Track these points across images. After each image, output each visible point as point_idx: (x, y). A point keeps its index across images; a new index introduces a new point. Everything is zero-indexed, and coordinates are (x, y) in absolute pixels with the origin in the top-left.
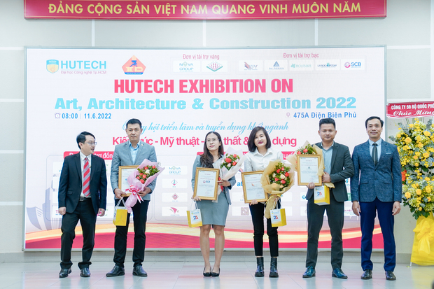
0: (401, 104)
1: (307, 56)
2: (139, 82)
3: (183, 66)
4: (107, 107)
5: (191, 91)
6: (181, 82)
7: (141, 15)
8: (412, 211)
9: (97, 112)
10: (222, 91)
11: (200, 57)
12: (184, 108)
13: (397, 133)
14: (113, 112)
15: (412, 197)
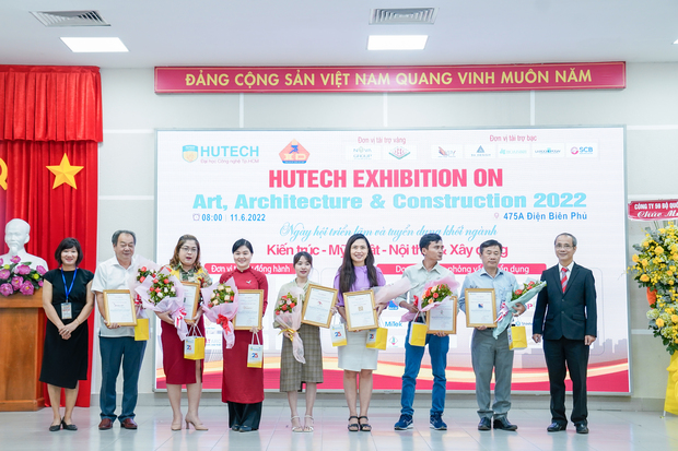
0: (647, 203)
1: (521, 138)
2: (302, 173)
3: (359, 153)
4: (260, 206)
5: (368, 185)
6: (356, 172)
7: (304, 87)
8: (665, 343)
9: (247, 212)
10: (410, 184)
11: (380, 141)
12: (360, 206)
13: (644, 241)
14: (267, 212)
15: (665, 325)
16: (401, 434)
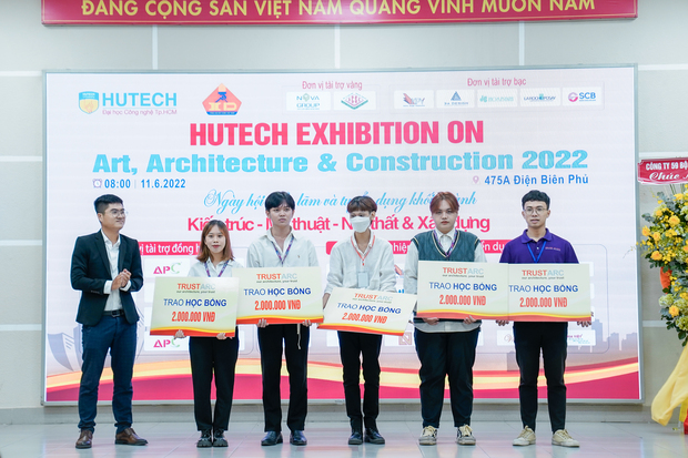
0: (662, 161)
1: (507, 82)
2: (231, 127)
3: (303, 101)
4: (179, 169)
5: (315, 142)
6: (300, 126)
7: (233, 17)
8: (680, 337)
9: (162, 176)
10: (367, 141)
11: (330, 86)
12: (305, 169)
13: (656, 209)
14: (187, 176)
15: (680, 314)
16: (353, 450)
